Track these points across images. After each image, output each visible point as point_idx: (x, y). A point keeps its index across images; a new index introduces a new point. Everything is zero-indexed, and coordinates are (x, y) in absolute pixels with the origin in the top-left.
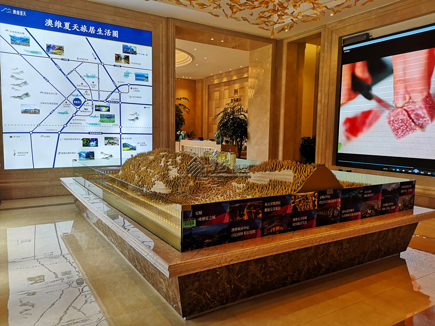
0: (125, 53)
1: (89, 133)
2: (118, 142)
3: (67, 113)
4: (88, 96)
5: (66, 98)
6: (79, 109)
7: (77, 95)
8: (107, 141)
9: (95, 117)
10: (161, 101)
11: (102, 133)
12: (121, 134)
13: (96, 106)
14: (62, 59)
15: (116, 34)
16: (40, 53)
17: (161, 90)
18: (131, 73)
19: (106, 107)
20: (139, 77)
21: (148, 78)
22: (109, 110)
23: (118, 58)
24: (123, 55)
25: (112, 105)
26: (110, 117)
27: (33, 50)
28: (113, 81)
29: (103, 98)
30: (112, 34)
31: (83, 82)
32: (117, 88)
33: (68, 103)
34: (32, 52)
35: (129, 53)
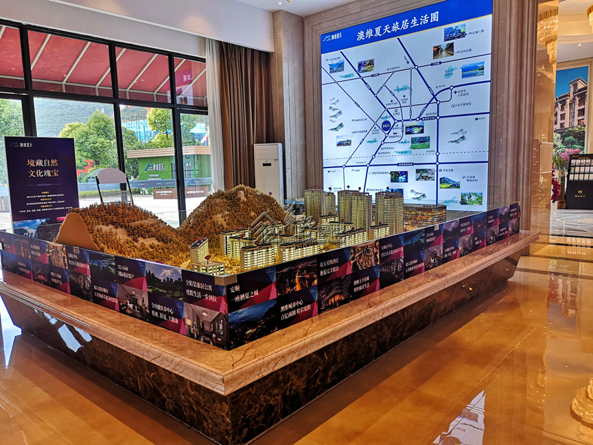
0: (448, 40)
1: (398, 165)
2: (433, 176)
3: (375, 141)
4: (397, 116)
5: (375, 123)
6: (388, 134)
7: (386, 117)
8: (419, 174)
9: (405, 142)
10: (505, 104)
11: (413, 164)
12: (437, 163)
13: (406, 127)
14: (372, 76)
15: (435, 16)
16: (353, 75)
17: (506, 84)
18: (456, 69)
19: (419, 127)
20: (467, 71)
21: (483, 69)
22: (422, 132)
23: (437, 51)
24: (444, 44)
25: (426, 123)
26: (424, 141)
27: (346, 74)
28: (429, 87)
29: (415, 115)
30: (429, 19)
31: (393, 98)
32: (434, 97)
33: (377, 128)
34: (346, 76)
35: (454, 38)
